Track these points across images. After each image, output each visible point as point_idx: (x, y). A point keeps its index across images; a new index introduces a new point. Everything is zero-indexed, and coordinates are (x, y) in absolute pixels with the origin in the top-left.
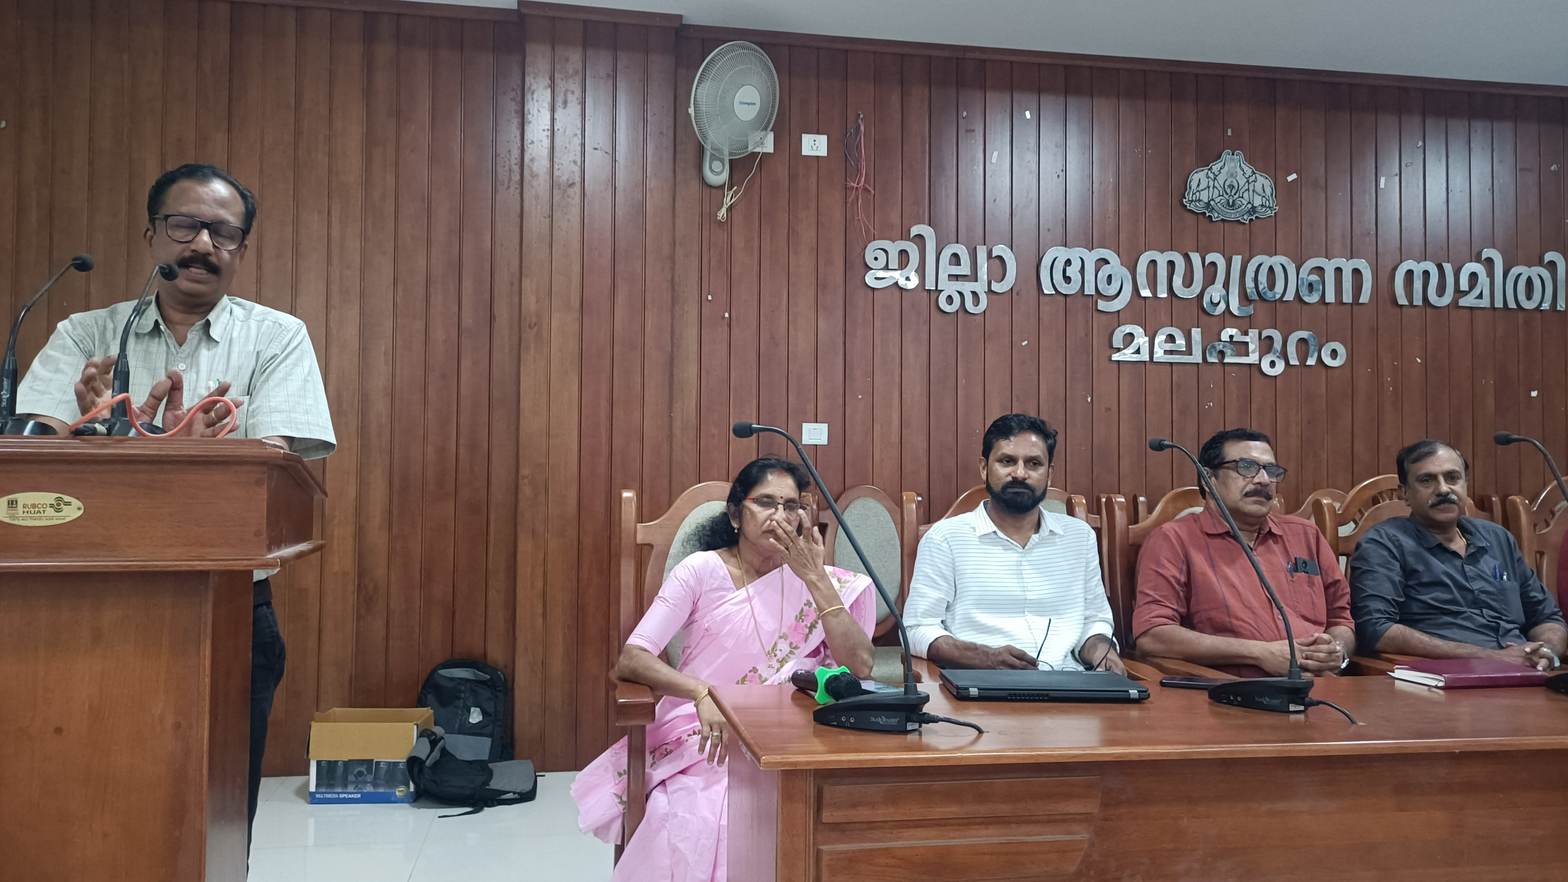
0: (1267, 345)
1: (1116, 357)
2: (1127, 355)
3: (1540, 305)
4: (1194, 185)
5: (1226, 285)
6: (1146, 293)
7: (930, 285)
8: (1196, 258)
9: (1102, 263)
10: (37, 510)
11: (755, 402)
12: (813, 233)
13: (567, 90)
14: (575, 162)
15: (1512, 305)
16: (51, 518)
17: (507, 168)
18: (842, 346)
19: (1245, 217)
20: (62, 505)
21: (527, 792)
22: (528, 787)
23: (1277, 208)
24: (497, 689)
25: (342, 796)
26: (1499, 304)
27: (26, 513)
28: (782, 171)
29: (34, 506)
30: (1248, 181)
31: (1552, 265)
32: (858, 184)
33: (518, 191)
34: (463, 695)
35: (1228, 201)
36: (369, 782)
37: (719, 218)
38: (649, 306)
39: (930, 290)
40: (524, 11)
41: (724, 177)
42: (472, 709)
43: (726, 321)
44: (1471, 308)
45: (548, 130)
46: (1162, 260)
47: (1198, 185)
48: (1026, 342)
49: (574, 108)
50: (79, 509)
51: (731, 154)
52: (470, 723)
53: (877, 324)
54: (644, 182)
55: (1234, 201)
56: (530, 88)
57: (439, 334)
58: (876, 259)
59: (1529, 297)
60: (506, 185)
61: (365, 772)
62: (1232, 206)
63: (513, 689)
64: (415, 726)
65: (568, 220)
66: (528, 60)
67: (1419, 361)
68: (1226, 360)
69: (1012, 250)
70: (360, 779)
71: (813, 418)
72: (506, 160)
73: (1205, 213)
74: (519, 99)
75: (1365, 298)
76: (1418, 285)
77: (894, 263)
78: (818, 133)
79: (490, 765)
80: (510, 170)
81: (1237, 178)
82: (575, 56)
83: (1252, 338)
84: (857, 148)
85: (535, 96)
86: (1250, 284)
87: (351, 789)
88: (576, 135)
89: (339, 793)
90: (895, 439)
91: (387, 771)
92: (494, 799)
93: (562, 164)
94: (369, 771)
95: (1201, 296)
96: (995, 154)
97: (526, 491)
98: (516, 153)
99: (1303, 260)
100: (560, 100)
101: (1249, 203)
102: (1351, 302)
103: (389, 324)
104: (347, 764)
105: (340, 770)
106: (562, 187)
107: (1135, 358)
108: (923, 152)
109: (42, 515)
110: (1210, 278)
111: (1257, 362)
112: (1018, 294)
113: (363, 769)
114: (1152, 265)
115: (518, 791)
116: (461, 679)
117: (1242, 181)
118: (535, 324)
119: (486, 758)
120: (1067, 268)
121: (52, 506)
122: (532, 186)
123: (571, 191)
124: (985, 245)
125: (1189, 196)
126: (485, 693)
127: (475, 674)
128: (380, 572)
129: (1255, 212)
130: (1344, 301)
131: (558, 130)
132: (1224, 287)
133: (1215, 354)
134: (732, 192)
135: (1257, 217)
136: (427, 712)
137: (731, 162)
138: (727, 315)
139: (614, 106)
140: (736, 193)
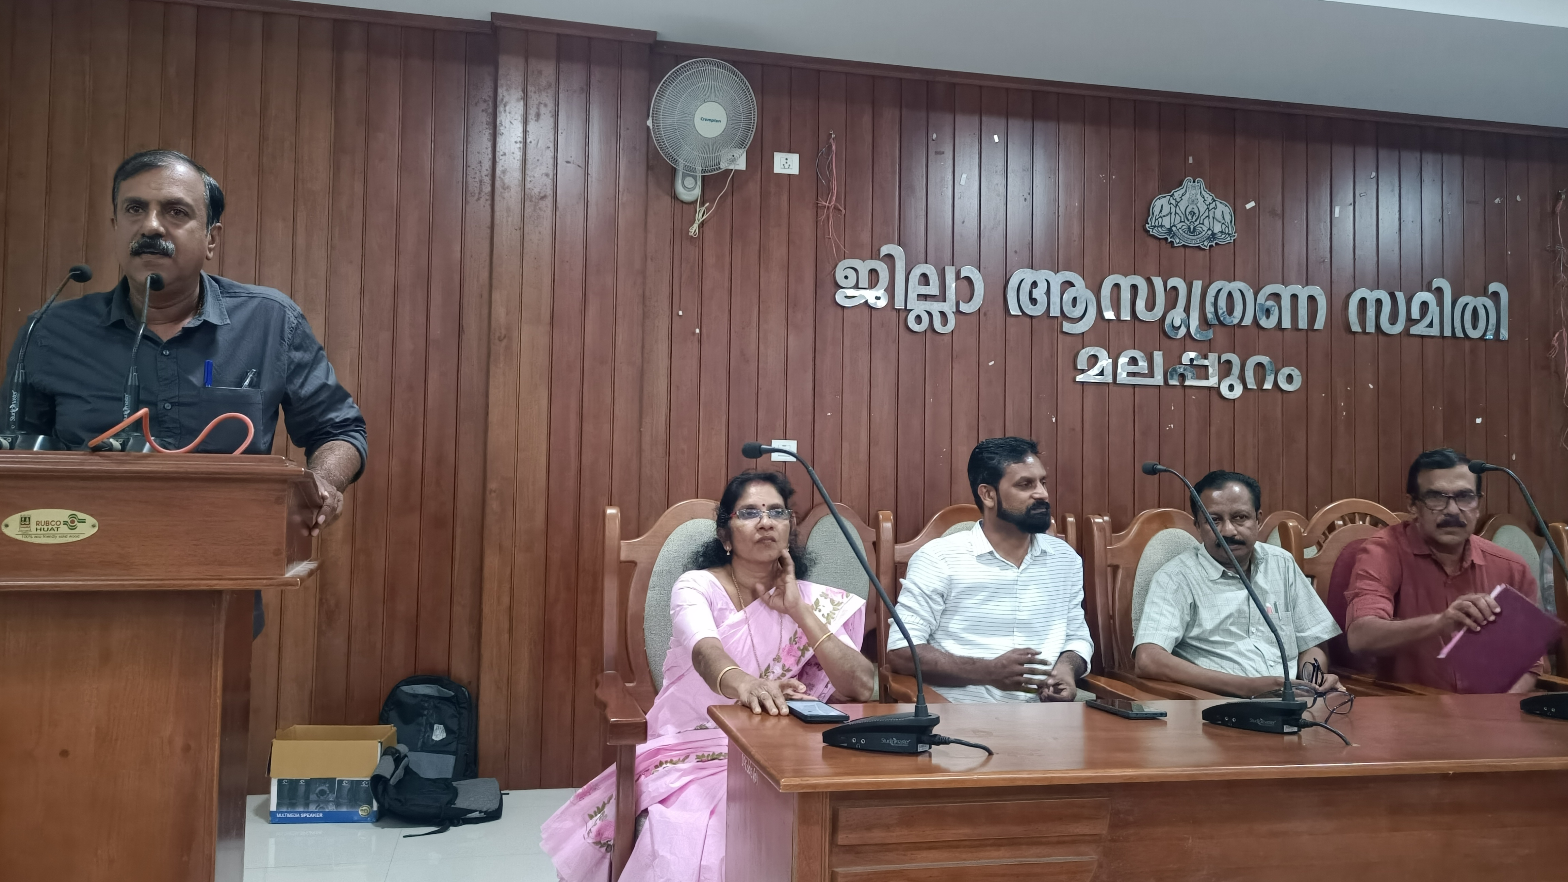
0: (1225, 369)
1: (1080, 378)
2: (1091, 375)
3: (1485, 334)
4: (1157, 210)
5: (1187, 310)
6: (1109, 315)
7: (899, 304)
8: (1158, 282)
9: (1067, 285)
10: (50, 527)
11: (724, 419)
12: (784, 250)
13: (540, 103)
14: (547, 175)
15: (1460, 334)
16: (64, 536)
17: (477, 180)
18: (811, 363)
19: (1206, 243)
20: (76, 523)
21: (493, 811)
22: (494, 806)
23: (1236, 234)
24: (462, 705)
25: (303, 815)
26: (1448, 333)
27: (39, 531)
28: (753, 188)
29: (47, 523)
30: (1208, 208)
31: (1496, 295)
32: (829, 204)
33: (489, 202)
34: (426, 712)
35: (1189, 228)
36: (331, 801)
37: (691, 234)
38: (619, 321)
39: (899, 310)
40: (498, 23)
41: (698, 191)
42: (436, 726)
43: (696, 339)
44: (1422, 337)
45: (520, 142)
46: (1126, 283)
47: (1161, 211)
48: (993, 362)
49: (547, 121)
50: (94, 526)
51: (703, 171)
52: (433, 740)
53: (847, 343)
54: (616, 197)
55: (1194, 228)
56: (502, 100)
57: (406, 345)
58: (846, 277)
59: (1475, 327)
60: (476, 197)
61: (328, 792)
62: (1192, 232)
63: (477, 706)
64: (379, 744)
65: (540, 233)
66: (501, 72)
67: (1371, 386)
68: (1187, 383)
69: (980, 271)
70: (322, 798)
71: (782, 434)
72: (478, 172)
73: (1166, 239)
74: (490, 110)
75: (1319, 324)
76: (1371, 312)
77: (864, 281)
78: (790, 151)
79: (455, 784)
80: (481, 181)
81: (1198, 205)
82: (548, 70)
83: (1211, 362)
84: (829, 167)
85: (507, 108)
86: (1209, 309)
87: (312, 808)
88: (548, 148)
89: (300, 813)
90: (863, 456)
91: (349, 790)
92: (460, 818)
93: (534, 177)
94: (332, 790)
95: (1163, 319)
96: (964, 176)
97: (493, 505)
98: (487, 164)
99: (1260, 287)
100: (532, 112)
101: (1209, 229)
102: (1306, 328)
103: (354, 334)
104: (309, 783)
105: (302, 789)
106: (533, 199)
107: (1099, 379)
108: (894, 173)
109: (56, 532)
110: (1171, 304)
111: (1217, 386)
112: (985, 314)
113: (325, 787)
114: (1115, 289)
115: (485, 809)
116: (424, 695)
117: (1203, 208)
118: (505, 337)
119: (449, 775)
120: (1033, 290)
121: (65, 523)
122: (504, 198)
123: (543, 204)
124: (953, 265)
125: (1152, 222)
126: (449, 710)
127: (439, 691)
128: (343, 585)
129: (1215, 238)
130: (1300, 327)
131: (531, 142)
132: (1184, 311)
133: (1176, 377)
134: (704, 208)
135: (1216, 244)
136: (389, 730)
137: (703, 178)
138: (698, 331)
139: (587, 121)
140: (708, 209)
